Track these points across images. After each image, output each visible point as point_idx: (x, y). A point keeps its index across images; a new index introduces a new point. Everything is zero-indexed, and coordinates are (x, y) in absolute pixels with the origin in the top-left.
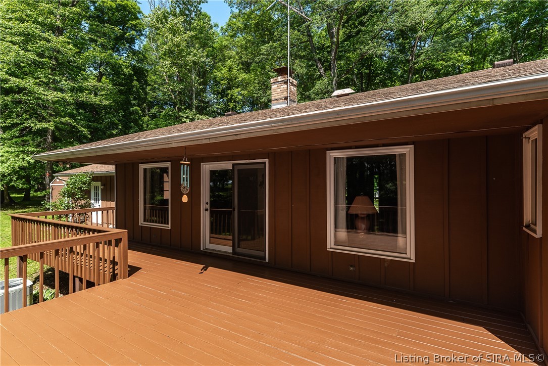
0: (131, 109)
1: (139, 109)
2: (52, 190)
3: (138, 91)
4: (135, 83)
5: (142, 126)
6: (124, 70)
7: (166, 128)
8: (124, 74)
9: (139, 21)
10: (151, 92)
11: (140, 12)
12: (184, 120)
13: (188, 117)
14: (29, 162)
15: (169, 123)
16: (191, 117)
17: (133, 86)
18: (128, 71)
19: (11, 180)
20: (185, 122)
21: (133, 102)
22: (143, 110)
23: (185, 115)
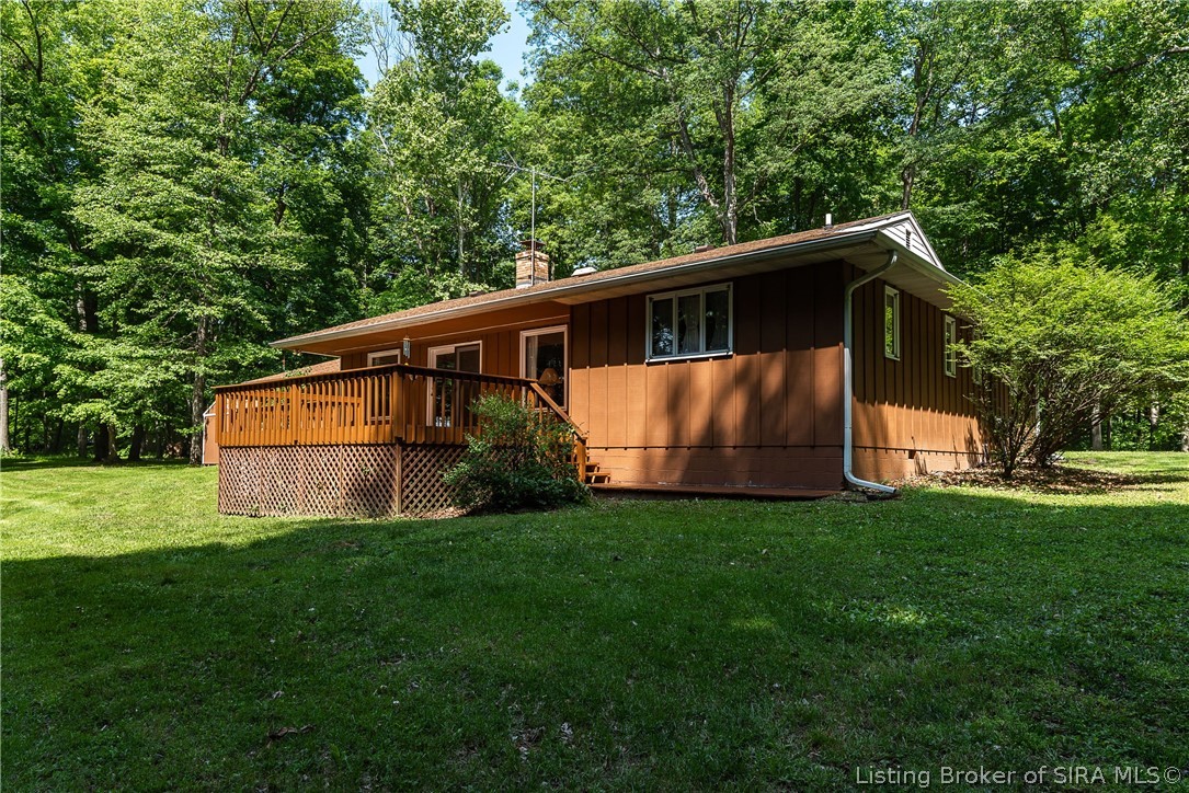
0: (337, 273)
1: (351, 273)
2: (208, 423)
3: (351, 237)
4: (346, 221)
5: (356, 307)
6: (326, 197)
7: (404, 311)
8: (326, 206)
9: (356, 97)
10: (376, 238)
11: (359, 76)
12: (438, 294)
13: (446, 288)
14: (177, 374)
15: (410, 301)
16: (452, 289)
17: (342, 228)
18: (333, 198)
19: (144, 406)
20: (440, 299)
21: (341, 259)
22: (358, 274)
23: (440, 285)
